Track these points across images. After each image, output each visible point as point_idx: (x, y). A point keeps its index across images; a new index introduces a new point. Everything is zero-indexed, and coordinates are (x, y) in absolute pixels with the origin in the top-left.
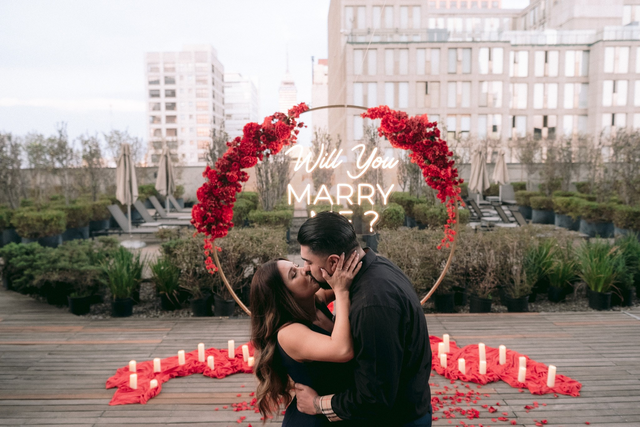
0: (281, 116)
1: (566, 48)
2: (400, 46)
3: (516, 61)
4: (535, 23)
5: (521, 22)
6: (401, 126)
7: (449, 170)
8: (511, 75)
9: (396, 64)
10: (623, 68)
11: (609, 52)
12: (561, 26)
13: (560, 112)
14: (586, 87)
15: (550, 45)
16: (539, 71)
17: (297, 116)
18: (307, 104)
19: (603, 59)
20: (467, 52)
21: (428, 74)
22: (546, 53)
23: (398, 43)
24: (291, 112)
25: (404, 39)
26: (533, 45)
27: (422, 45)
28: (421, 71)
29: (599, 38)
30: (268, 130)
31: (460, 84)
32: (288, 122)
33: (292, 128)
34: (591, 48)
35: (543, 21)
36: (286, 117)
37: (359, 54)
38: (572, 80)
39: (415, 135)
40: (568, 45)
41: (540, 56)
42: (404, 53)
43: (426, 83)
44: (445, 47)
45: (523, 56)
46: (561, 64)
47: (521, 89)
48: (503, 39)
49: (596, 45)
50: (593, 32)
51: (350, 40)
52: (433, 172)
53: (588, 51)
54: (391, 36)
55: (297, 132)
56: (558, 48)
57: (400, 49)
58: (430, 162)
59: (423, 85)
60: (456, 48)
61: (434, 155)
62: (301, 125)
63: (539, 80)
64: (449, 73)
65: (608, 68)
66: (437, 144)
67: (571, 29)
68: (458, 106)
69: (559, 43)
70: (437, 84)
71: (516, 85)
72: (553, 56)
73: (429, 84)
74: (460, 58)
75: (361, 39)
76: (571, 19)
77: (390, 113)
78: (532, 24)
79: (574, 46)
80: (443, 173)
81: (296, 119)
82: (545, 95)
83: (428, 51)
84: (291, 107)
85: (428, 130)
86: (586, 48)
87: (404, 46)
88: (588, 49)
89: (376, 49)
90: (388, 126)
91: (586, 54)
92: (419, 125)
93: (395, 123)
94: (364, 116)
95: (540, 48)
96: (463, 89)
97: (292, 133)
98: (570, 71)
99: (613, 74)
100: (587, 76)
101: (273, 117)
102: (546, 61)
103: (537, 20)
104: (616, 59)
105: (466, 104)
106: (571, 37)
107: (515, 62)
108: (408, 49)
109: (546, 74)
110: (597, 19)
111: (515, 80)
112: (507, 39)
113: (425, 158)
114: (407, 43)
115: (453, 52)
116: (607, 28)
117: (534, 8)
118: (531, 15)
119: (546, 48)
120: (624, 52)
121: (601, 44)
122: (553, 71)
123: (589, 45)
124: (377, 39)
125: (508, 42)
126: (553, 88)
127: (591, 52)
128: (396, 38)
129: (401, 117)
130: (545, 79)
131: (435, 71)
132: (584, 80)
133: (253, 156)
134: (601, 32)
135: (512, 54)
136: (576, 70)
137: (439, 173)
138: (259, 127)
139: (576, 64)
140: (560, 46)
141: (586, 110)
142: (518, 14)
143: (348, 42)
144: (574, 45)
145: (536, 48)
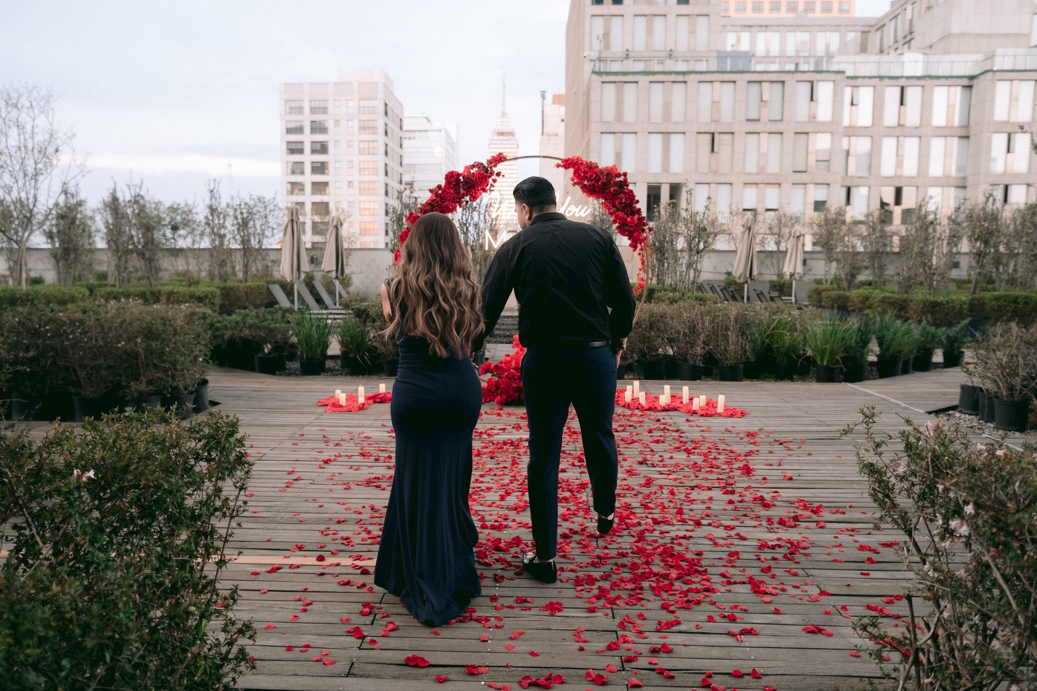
0: (479, 165)
1: (935, 82)
2: (673, 78)
3: (855, 103)
4: (896, 41)
5: (875, 39)
6: (592, 176)
7: (636, 217)
8: (846, 123)
9: (667, 106)
10: (1024, 114)
11: (1002, 89)
12: (931, 47)
13: (922, 180)
14: (965, 141)
15: (908, 78)
16: (890, 117)
17: (495, 166)
18: (504, 154)
19: (993, 100)
20: (778, 87)
21: (716, 121)
22: (903, 88)
23: (670, 73)
24: (490, 162)
25: (681, 67)
26: (881, 78)
27: (706, 77)
28: (705, 117)
29: (988, 68)
30: (468, 178)
31: (764, 136)
32: (487, 171)
33: (490, 177)
34: (975, 81)
35: (908, 38)
36: (484, 167)
37: (610, 89)
38: (943, 132)
39: (604, 184)
40: (938, 78)
41: (893, 94)
42: (678, 89)
43: (713, 134)
44: (742, 79)
45: (866, 95)
46: (926, 107)
47: (862, 145)
48: (835, 68)
49: (981, 78)
50: (979, 57)
51: (597, 70)
52: (621, 218)
53: (970, 87)
54: (661, 62)
55: (494, 181)
56: (922, 82)
57: (673, 82)
58: (618, 210)
59: (708, 138)
60: (760, 82)
61: (621, 203)
62: (498, 174)
63: (890, 132)
64: (748, 120)
65: (1000, 113)
66: (624, 193)
67: (947, 52)
68: (762, 170)
69: (924, 74)
70: (729, 137)
71: (853, 139)
72: (914, 94)
73: (716, 136)
74: (765, 97)
75: (616, 67)
76: (947, 37)
77: (582, 164)
78: (891, 43)
79: (948, 79)
80: (629, 219)
81: (494, 169)
82: (899, 156)
83: (716, 85)
84: (489, 158)
85: (617, 179)
86: (966, 82)
87: (680, 78)
88: (969, 83)
89: (637, 82)
90: (579, 175)
91: (967, 91)
92: (608, 174)
93: (585, 172)
94: (558, 166)
95: (893, 82)
96: (769, 144)
97: (490, 180)
98: (939, 119)
99: (1006, 123)
100: (967, 127)
101: (473, 166)
102: (902, 103)
103: (900, 37)
104: (1013, 99)
105: (773, 167)
106: (945, 65)
107: (852, 104)
108: (685, 82)
109: (901, 122)
110: (989, 36)
111: (852, 132)
112: (841, 67)
113: (614, 206)
114: (684, 73)
115: (755, 87)
116: (999, 51)
117: (896, 17)
118: (890, 28)
119: (902, 82)
120: (1026, 89)
121: (989, 75)
122: (912, 117)
123: (972, 78)
124: (640, 67)
125: (843, 72)
126: (911, 146)
127: (974, 89)
128: (670, 66)
129: (592, 167)
130: (900, 131)
131: (726, 116)
132: (963, 133)
133: (453, 202)
134: (991, 57)
135: (848, 91)
136: (950, 116)
137: (626, 220)
138: (459, 175)
139: (950, 107)
140: (927, 79)
141: (964, 178)
142: (872, 26)
143: (594, 72)
144: (947, 77)
145: (886, 81)
